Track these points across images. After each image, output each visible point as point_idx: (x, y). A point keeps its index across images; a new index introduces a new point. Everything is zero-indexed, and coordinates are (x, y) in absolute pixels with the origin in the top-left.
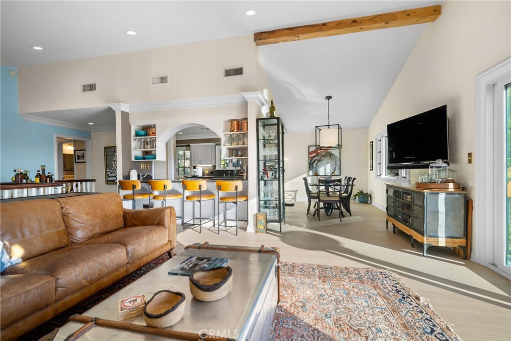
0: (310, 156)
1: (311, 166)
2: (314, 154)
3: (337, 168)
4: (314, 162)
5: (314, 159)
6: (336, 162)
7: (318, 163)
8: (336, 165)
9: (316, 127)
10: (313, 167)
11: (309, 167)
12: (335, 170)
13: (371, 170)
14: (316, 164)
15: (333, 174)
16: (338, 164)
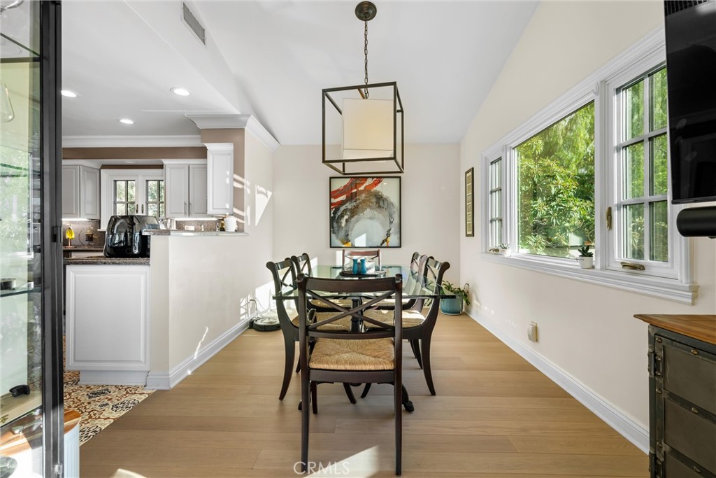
0: (334, 201)
1: (335, 225)
2: (343, 198)
3: (394, 230)
4: (342, 216)
5: (342, 208)
6: (391, 216)
7: (352, 216)
8: (391, 223)
9: (325, 91)
10: (340, 227)
11: (331, 226)
12: (388, 235)
13: (467, 235)
14: (347, 221)
15: (385, 244)
16: (396, 221)
